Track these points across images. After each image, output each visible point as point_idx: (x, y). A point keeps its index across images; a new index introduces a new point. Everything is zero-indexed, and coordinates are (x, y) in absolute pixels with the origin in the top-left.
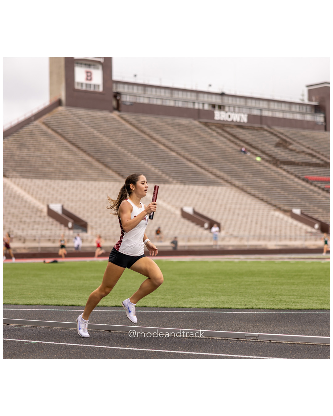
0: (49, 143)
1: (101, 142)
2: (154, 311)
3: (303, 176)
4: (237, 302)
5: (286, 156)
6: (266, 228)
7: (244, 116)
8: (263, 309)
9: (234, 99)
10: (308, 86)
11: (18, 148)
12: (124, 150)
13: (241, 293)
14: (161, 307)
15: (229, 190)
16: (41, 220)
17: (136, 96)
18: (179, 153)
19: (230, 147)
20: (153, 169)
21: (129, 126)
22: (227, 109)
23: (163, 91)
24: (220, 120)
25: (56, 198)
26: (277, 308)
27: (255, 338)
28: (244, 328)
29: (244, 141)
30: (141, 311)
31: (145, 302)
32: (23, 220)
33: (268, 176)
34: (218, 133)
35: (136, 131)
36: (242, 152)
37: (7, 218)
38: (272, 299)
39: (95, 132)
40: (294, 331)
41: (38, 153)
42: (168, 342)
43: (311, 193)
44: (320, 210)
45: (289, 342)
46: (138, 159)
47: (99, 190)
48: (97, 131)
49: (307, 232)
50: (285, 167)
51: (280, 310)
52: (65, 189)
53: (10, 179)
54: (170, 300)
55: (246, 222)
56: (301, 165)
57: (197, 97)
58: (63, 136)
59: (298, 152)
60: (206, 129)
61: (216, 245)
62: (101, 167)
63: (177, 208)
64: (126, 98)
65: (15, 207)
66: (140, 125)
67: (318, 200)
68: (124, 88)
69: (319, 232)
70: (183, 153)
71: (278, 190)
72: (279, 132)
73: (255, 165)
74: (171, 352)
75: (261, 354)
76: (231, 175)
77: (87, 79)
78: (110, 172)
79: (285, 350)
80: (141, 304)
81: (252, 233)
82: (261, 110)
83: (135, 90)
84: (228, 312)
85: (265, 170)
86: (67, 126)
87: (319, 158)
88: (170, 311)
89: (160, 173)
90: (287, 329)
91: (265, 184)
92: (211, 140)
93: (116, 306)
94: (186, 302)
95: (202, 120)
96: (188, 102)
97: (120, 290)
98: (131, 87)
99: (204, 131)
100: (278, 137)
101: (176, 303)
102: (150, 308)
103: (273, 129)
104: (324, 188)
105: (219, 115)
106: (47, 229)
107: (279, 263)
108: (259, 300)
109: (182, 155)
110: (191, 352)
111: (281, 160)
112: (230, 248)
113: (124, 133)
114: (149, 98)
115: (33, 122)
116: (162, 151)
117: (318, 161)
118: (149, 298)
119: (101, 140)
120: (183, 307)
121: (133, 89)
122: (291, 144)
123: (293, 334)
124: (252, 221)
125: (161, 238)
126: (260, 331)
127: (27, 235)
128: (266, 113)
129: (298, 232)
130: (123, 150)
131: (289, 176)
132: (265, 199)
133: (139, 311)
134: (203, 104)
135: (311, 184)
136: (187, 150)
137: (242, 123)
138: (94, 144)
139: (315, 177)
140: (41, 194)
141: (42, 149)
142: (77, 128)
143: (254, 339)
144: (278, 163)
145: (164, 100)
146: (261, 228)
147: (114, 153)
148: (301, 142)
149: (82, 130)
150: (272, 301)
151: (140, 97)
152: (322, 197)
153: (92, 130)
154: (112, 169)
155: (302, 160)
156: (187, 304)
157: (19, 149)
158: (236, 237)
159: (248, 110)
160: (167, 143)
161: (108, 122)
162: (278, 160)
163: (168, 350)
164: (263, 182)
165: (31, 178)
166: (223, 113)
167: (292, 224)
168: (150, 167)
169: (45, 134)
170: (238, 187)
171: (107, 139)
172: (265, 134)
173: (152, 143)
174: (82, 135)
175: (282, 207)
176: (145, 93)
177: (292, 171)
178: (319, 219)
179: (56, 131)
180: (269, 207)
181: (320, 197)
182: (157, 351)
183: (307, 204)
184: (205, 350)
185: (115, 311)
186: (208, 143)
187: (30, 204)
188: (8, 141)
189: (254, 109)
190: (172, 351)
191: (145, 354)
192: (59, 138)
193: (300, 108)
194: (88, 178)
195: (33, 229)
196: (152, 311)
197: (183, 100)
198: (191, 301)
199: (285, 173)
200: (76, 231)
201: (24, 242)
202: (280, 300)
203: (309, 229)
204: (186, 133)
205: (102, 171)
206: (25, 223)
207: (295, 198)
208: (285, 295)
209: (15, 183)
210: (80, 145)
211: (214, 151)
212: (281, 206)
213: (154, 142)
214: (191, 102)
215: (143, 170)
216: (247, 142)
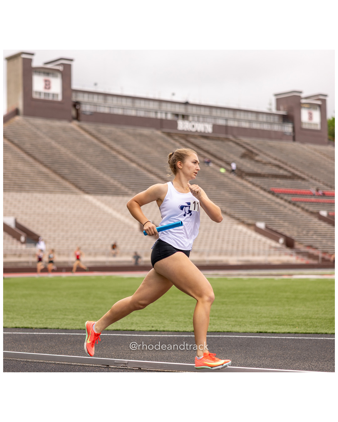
3: (269, 189)
5: (252, 168)
6: (228, 242)
7: (209, 126)
9: (198, 108)
10: (276, 95)
12: (83, 162)
17: (96, 106)
18: (140, 165)
20: (112, 181)
21: (88, 136)
22: (191, 118)
23: (124, 100)
24: (183, 131)
25: (10, 211)
29: (208, 152)
33: (232, 189)
34: (181, 143)
35: (95, 141)
39: (53, 143)
43: (277, 206)
44: (286, 224)
46: (97, 170)
47: (55, 202)
48: (55, 142)
49: (271, 247)
50: (251, 179)
52: (20, 202)
55: (208, 237)
56: (268, 177)
57: (160, 106)
58: (20, 147)
59: (265, 164)
60: (169, 139)
62: (58, 178)
64: (86, 108)
66: (99, 135)
67: (284, 214)
68: (84, 97)
69: (284, 247)
70: (143, 163)
71: (243, 203)
72: (246, 143)
73: (218, 177)
77: (46, 88)
78: (67, 184)
81: (213, 248)
82: (227, 120)
83: (95, 99)
85: (230, 182)
86: (24, 136)
87: (286, 170)
89: (119, 185)
91: (228, 197)
95: (165, 130)
96: (150, 111)
98: (91, 96)
99: (167, 142)
103: (238, 139)
104: (291, 201)
105: (183, 125)
109: (143, 167)
111: (246, 172)
113: (83, 144)
114: (110, 107)
116: (122, 162)
117: (285, 173)
119: (58, 151)
121: (93, 98)
122: (257, 155)
124: (213, 236)
125: (117, 253)
128: (232, 123)
129: (262, 247)
130: (81, 161)
131: (254, 188)
134: (166, 114)
135: (277, 196)
136: (148, 161)
137: (206, 133)
138: (52, 155)
139: (281, 190)
142: (34, 139)
144: (244, 174)
145: (125, 110)
146: (223, 243)
147: (72, 164)
148: (268, 152)
149: (39, 141)
151: (100, 106)
152: (288, 210)
153: (50, 140)
154: (69, 181)
155: (269, 172)
159: (213, 119)
160: (127, 154)
161: (67, 133)
162: (243, 172)
164: (227, 195)
166: (186, 122)
167: (255, 239)
168: (108, 179)
171: (66, 150)
172: (230, 145)
173: (112, 154)
174: (39, 146)
175: (246, 221)
176: (105, 103)
177: (257, 183)
178: (284, 234)
179: (12, 142)
180: (232, 220)
181: (286, 211)
183: (271, 217)
189: (219, 119)
193: (267, 118)
194: (44, 190)
197: (145, 110)
199: (250, 185)
200: (29, 245)
203: (274, 244)
204: (149, 144)
205: (58, 183)
207: (261, 211)
212: (246, 220)
213: (114, 153)
214: (153, 112)
215: (102, 182)
216: (211, 153)
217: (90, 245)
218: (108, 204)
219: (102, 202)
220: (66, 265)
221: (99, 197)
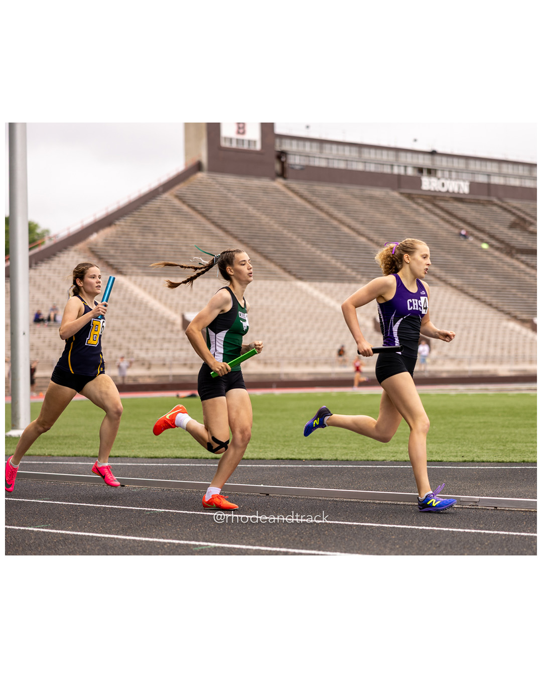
0: (185, 224)
1: (258, 224)
2: (331, 466)
4: (451, 452)
5: (525, 242)
6: (496, 345)
7: (464, 185)
8: (487, 462)
9: (450, 160)
11: (139, 232)
12: (292, 235)
13: (457, 439)
14: (342, 460)
15: (442, 292)
16: (173, 336)
17: (309, 156)
18: (371, 238)
19: (444, 230)
20: (333, 262)
21: (298, 200)
22: (439, 174)
23: (347, 148)
24: (429, 191)
25: (195, 304)
26: (508, 461)
27: (474, 504)
28: (459, 490)
29: (464, 221)
30: (314, 466)
31: (319, 453)
32: (147, 336)
33: (498, 271)
34: (426, 209)
35: (309, 207)
36: (461, 237)
37: (124, 334)
38: (502, 448)
39: (251, 210)
40: (531, 494)
41: (168, 240)
42: (350, 510)
45: (523, 510)
46: (312, 247)
47: (256, 292)
48: (252, 208)
50: (524, 257)
51: (512, 463)
52: (208, 291)
53: (128, 277)
54: (356, 450)
55: (468, 338)
57: (397, 156)
58: (205, 215)
60: (410, 203)
61: (424, 371)
62: (259, 259)
63: (368, 317)
64: (295, 160)
65: (136, 317)
66: (314, 198)
68: (291, 145)
70: (376, 238)
71: (513, 291)
72: (515, 207)
73: (479, 255)
74: (353, 525)
75: (481, 526)
76: (446, 270)
77: (238, 133)
78: (272, 266)
79: (516, 521)
80: (314, 455)
81: (476, 353)
82: (489, 175)
83: (308, 148)
84: (437, 467)
85: (495, 262)
86: (210, 200)
88: (354, 466)
89: (344, 268)
90: (521, 490)
91: (494, 283)
92: (417, 219)
93: (278, 459)
94: (378, 453)
95: (403, 191)
96: (383, 164)
97: (284, 436)
98: (301, 143)
99: (407, 206)
100: (514, 214)
101: (364, 454)
102: (326, 461)
103: (506, 203)
105: (429, 184)
106: (181, 350)
107: (513, 396)
108: (482, 449)
109: (375, 241)
110: (383, 524)
111: (517, 248)
112: (444, 375)
113: (291, 211)
114: (328, 159)
115: (160, 195)
116: (347, 236)
118: (326, 447)
119: (258, 221)
120: (374, 459)
121: (304, 146)
122: (531, 224)
123: (530, 498)
124: (475, 336)
125: (345, 361)
126: (482, 493)
127: (153, 357)
128: (496, 180)
130: (290, 235)
131: (528, 270)
132: (494, 303)
133: (310, 466)
134: (406, 167)
136: (382, 234)
137: (461, 194)
138: (249, 226)
140: (172, 299)
141: (173, 234)
142: (224, 203)
143: (473, 506)
144: (514, 251)
145: (349, 163)
146: (488, 346)
147: (277, 238)
149: (232, 206)
150: (501, 450)
151: (314, 157)
153: (246, 206)
154: (274, 262)
156: (379, 455)
157: (141, 234)
158: (452, 359)
159: (470, 175)
160: (353, 223)
161: (269, 194)
162: (513, 248)
163: (350, 522)
164: (492, 279)
165: (159, 276)
166: (433, 180)
167: (532, 340)
168: (328, 258)
169: (178, 212)
170: (455, 287)
171: (268, 219)
172: (495, 210)
173: (332, 225)
174: (231, 214)
175: (520, 315)
176: (321, 152)
177: (533, 263)
179: (194, 209)
180: (499, 314)
182: (334, 523)
184: (402, 521)
185: (276, 466)
186: (412, 224)
187: (157, 313)
188: (126, 222)
189: (478, 174)
190: (355, 523)
191: (317, 527)
192: (199, 218)
195: (161, 349)
196: (329, 466)
197: (376, 162)
198: (385, 452)
199: (523, 266)
201: (149, 368)
202: (512, 449)
204: (382, 210)
205: (260, 264)
206: (150, 340)
208: (520, 442)
209: (135, 282)
210: (229, 228)
211: (421, 234)
212: (518, 314)
213: (335, 223)
214: (388, 165)
215: (320, 263)
216: (468, 221)
217: (306, 350)
218: (329, 293)
219: (321, 291)
220: (276, 378)
221: (317, 284)
